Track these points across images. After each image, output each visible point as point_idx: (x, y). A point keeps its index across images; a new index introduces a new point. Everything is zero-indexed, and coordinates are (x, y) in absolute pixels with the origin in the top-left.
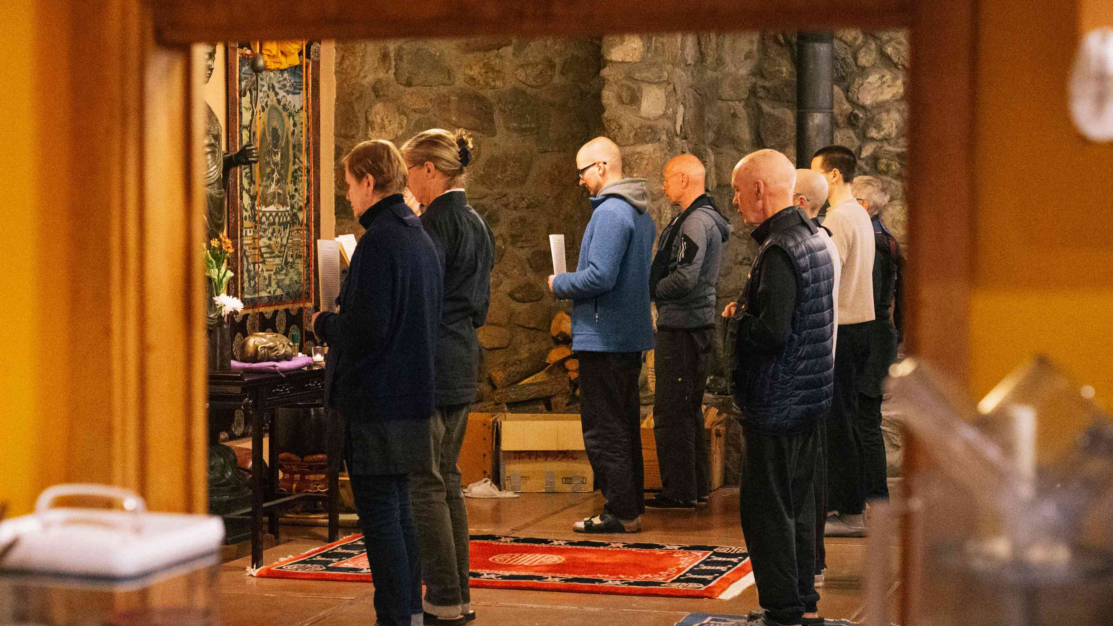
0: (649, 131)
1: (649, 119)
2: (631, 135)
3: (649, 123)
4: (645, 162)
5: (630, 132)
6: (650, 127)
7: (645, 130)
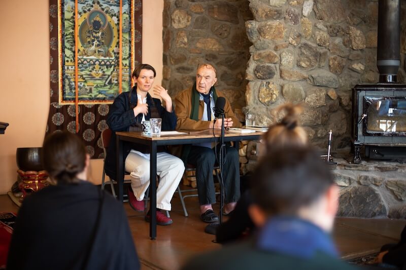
0: (276, 13)
1: (275, 6)
2: (263, 15)
3: (275, 9)
4: (274, 30)
5: (262, 14)
6: (276, 11)
7: (273, 13)
